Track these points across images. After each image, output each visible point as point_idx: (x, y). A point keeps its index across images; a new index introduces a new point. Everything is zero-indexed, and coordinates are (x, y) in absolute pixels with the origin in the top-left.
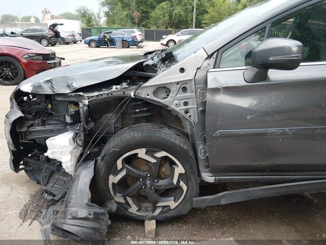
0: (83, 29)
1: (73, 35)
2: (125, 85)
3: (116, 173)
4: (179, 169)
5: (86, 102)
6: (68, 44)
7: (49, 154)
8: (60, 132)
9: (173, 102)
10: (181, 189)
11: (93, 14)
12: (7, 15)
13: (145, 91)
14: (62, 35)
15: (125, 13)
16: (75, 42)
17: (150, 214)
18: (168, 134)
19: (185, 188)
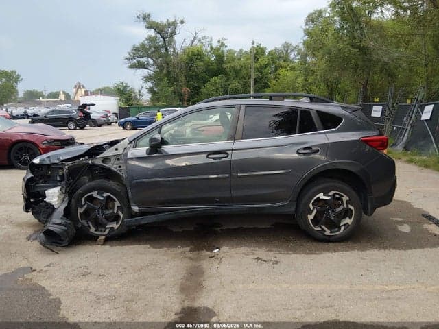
0: (120, 108)
1: (107, 116)
2: (87, 157)
3: (82, 206)
4: (117, 204)
5: (67, 167)
6: (100, 126)
7: (47, 200)
8: (54, 187)
9: (112, 166)
10: (119, 216)
11: (132, 91)
12: (31, 92)
13: (98, 161)
14: (92, 116)
15: (171, 89)
16: (109, 124)
17: (103, 233)
18: (111, 184)
19: (121, 215)
